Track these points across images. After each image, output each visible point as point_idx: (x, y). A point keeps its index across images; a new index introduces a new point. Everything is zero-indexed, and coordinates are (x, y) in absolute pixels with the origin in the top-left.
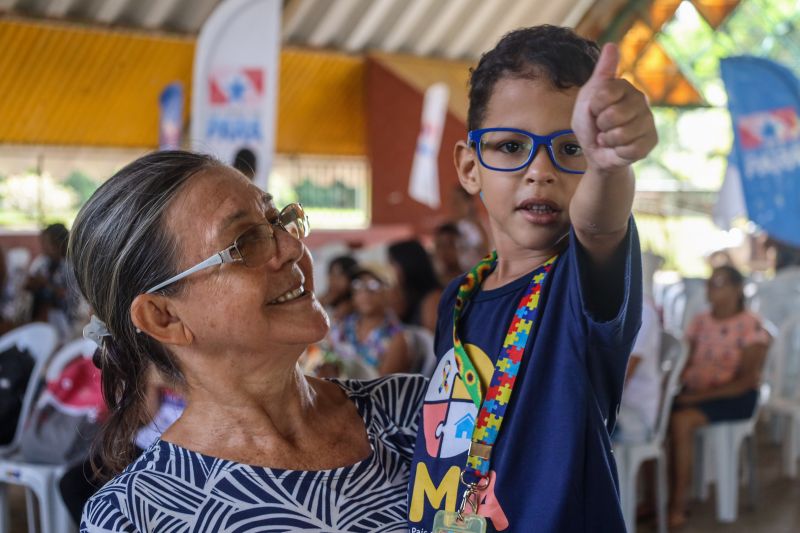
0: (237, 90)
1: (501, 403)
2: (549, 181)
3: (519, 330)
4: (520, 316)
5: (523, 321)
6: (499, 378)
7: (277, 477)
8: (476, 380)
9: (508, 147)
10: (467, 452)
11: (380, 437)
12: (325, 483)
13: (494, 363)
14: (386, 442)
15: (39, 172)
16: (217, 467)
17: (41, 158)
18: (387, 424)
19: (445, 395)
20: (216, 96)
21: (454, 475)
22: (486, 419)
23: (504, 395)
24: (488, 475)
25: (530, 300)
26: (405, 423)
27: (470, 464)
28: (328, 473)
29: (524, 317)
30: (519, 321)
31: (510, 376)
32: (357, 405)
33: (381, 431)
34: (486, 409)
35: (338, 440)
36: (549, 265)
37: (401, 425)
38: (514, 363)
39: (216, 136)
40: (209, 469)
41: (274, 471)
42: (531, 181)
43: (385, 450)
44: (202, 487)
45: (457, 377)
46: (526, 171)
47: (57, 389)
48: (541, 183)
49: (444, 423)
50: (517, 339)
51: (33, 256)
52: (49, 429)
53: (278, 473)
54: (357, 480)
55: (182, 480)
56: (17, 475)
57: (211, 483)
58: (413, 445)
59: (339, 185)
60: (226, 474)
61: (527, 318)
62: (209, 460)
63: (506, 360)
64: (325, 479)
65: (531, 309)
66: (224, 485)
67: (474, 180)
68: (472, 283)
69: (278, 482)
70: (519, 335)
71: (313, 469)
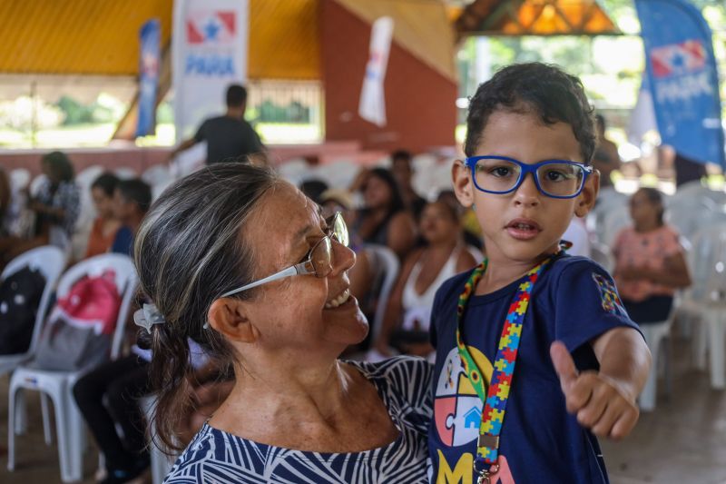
0: (212, 31)
1: (502, 399)
2: (534, 204)
3: (511, 334)
4: (511, 321)
5: (514, 325)
6: (498, 376)
7: (326, 461)
8: (480, 379)
9: (499, 172)
10: (476, 440)
11: (400, 417)
12: (366, 463)
13: (493, 363)
14: (405, 421)
15: (32, 95)
16: (272, 454)
17: (34, 85)
18: (401, 405)
19: (452, 390)
20: (193, 36)
21: (467, 461)
22: (490, 414)
23: (504, 391)
24: (497, 462)
25: (519, 307)
26: (417, 403)
27: (480, 454)
28: (368, 453)
29: (514, 322)
30: (510, 325)
31: (507, 374)
32: (377, 387)
33: (399, 412)
34: (489, 405)
35: (370, 421)
36: (533, 275)
37: (413, 405)
38: (510, 362)
39: (194, 71)
40: (265, 455)
41: (322, 455)
42: (518, 203)
43: (407, 431)
44: (262, 474)
45: (462, 376)
46: (514, 194)
47: (67, 305)
48: (526, 205)
49: (454, 416)
50: (510, 341)
51: (33, 176)
52: (61, 340)
53: (326, 456)
54: (391, 459)
55: (243, 468)
56: (35, 381)
57: (269, 469)
58: (426, 424)
59: (297, 105)
60: (280, 460)
61: (517, 322)
62: (263, 448)
63: (502, 360)
64: (366, 459)
65: (520, 314)
66: (280, 470)
67: (468, 194)
68: (469, 291)
69: (328, 465)
70: (511, 338)
71: (355, 451)
